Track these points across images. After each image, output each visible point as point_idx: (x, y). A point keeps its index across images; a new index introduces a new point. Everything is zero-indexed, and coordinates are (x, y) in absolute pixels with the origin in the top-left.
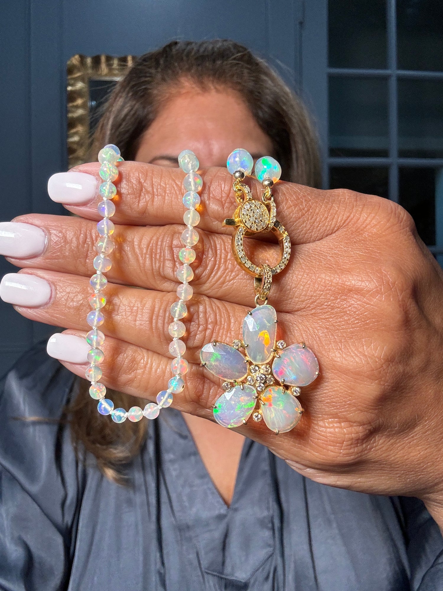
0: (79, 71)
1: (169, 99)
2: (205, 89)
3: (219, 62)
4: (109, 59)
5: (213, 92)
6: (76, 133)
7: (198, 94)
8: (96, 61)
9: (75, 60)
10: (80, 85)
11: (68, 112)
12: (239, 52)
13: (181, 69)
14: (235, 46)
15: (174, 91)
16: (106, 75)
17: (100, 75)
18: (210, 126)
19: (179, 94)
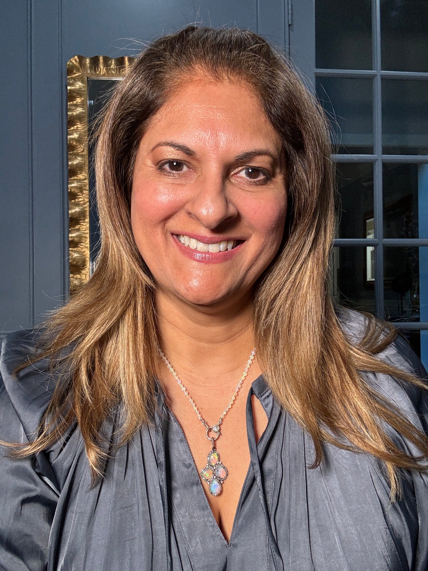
0: (78, 71)
1: (180, 85)
2: (218, 78)
3: (235, 52)
4: (106, 60)
5: (226, 82)
6: (76, 131)
7: (211, 83)
8: (95, 61)
9: (74, 61)
10: (79, 85)
11: (67, 110)
12: (257, 43)
13: (196, 56)
14: (254, 37)
15: (186, 76)
16: (104, 75)
17: (99, 75)
18: (219, 116)
19: (192, 81)
